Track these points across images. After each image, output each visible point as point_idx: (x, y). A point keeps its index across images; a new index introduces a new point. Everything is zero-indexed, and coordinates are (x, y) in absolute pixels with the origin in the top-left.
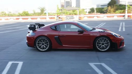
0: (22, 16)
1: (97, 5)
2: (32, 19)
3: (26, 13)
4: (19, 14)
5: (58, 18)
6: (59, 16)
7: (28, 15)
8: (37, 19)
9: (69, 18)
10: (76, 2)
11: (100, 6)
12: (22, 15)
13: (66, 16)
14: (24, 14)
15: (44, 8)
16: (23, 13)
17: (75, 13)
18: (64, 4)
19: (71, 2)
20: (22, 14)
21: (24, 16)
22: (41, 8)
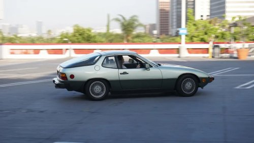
0: (73, 42)
3: (86, 35)
5: (217, 50)
7: (92, 40)
10: (211, 2)
12: (74, 39)
13: (247, 45)
14: (80, 38)
15: (135, 20)
19: (194, 1)
20: (74, 36)
21: (79, 43)
22: (124, 18)
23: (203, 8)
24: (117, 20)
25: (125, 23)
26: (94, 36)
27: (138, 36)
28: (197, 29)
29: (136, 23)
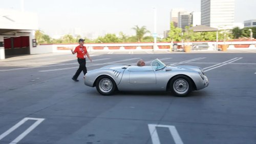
1: (245, 21)
2: (126, 47)
3: (112, 38)
4: (100, 39)
5: (176, 47)
6: (179, 44)
7: (115, 41)
8: (135, 48)
9: (197, 47)
10: (202, 17)
11: (252, 24)
12: (105, 40)
13: (191, 43)
14: (109, 39)
15: (145, 29)
16: (107, 38)
17: (206, 37)
18: (177, 21)
19: (192, 17)
20: (105, 38)
22: (138, 28)
23: (197, 21)
24: (134, 29)
25: (139, 31)
26: (117, 39)
27: (146, 38)
28: (175, 34)
29: (145, 31)
